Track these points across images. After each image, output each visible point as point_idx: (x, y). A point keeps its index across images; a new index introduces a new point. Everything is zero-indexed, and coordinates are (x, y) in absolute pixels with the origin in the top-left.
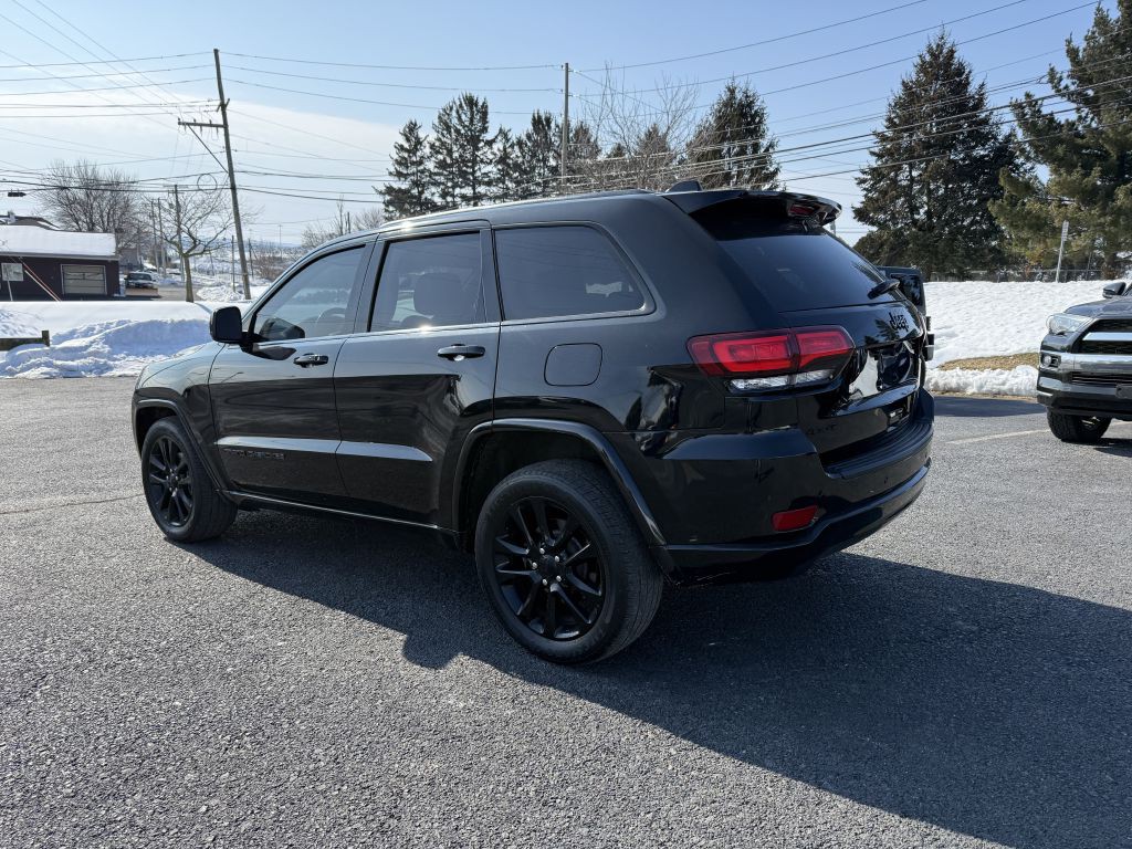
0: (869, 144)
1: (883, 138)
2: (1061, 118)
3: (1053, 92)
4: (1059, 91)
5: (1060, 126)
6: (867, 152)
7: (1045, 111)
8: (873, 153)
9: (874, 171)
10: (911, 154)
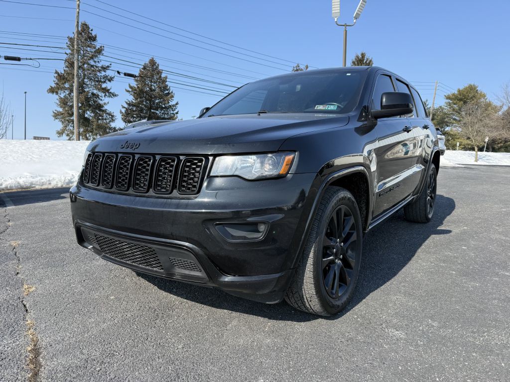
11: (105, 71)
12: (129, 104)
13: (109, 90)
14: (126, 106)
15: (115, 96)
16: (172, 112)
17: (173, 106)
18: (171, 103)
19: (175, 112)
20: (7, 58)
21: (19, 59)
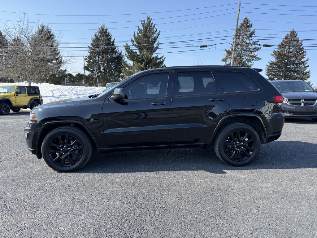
0: (88, 50)
1: (91, 48)
2: (134, 51)
3: (132, 45)
4: (133, 44)
5: (134, 53)
6: (87, 52)
7: (131, 49)
8: (89, 52)
9: (89, 57)
10: (99, 54)
11: (255, 45)
12: (270, 64)
13: (256, 56)
14: (269, 65)
15: (260, 59)
16: (304, 66)
17: (305, 62)
18: (303, 60)
19: (305, 66)
20: (201, 47)
21: (206, 46)
